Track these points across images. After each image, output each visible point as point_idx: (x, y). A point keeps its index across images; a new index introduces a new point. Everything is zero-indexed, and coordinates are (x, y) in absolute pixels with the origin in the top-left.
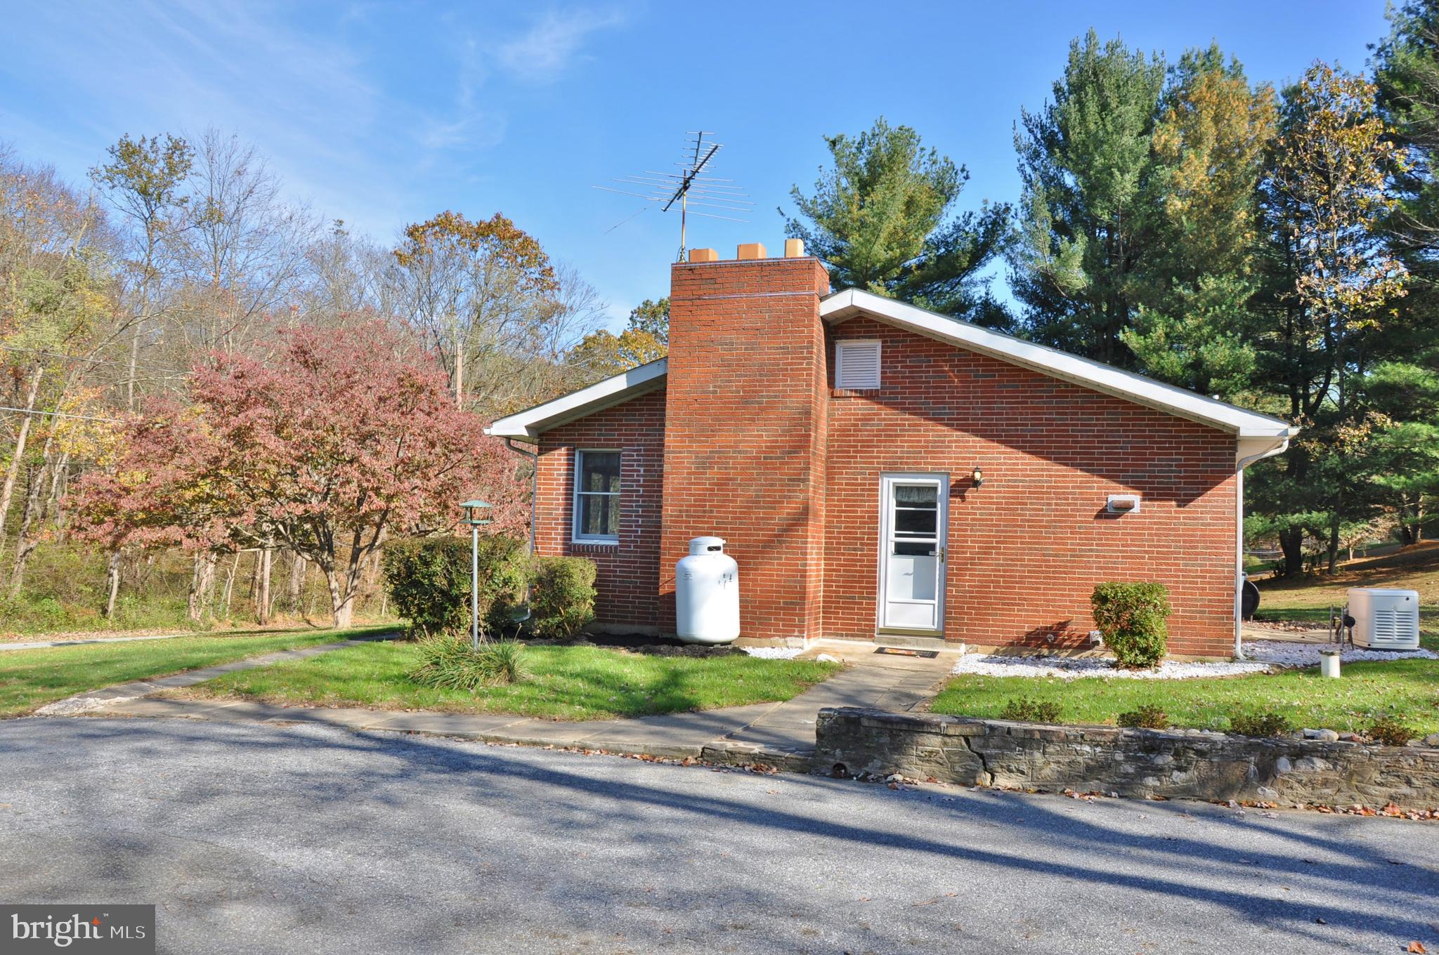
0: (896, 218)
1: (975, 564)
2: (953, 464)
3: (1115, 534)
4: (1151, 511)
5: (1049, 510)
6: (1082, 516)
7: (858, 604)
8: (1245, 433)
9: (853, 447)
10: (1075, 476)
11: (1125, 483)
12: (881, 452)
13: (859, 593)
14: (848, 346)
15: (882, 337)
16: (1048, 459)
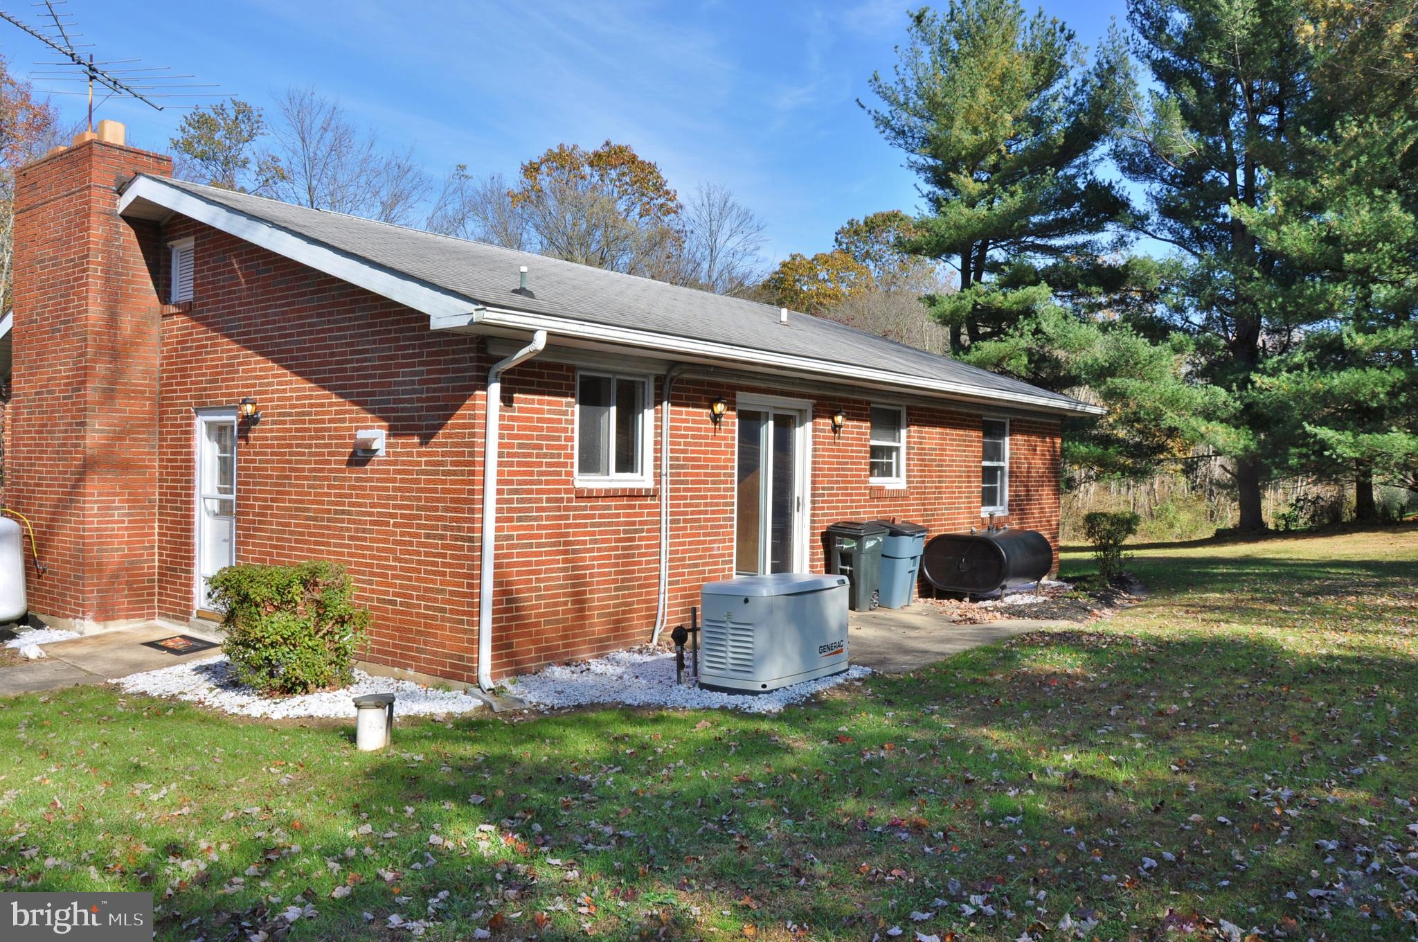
1: (255, 530)
2: (239, 394)
3: (363, 488)
4: (395, 454)
5: (310, 454)
6: (336, 462)
7: (180, 577)
8: (435, 324)
9: (175, 377)
10: (331, 404)
11: (372, 411)
12: (192, 383)
13: (180, 564)
14: (183, 248)
15: (195, 233)
16: (310, 381)
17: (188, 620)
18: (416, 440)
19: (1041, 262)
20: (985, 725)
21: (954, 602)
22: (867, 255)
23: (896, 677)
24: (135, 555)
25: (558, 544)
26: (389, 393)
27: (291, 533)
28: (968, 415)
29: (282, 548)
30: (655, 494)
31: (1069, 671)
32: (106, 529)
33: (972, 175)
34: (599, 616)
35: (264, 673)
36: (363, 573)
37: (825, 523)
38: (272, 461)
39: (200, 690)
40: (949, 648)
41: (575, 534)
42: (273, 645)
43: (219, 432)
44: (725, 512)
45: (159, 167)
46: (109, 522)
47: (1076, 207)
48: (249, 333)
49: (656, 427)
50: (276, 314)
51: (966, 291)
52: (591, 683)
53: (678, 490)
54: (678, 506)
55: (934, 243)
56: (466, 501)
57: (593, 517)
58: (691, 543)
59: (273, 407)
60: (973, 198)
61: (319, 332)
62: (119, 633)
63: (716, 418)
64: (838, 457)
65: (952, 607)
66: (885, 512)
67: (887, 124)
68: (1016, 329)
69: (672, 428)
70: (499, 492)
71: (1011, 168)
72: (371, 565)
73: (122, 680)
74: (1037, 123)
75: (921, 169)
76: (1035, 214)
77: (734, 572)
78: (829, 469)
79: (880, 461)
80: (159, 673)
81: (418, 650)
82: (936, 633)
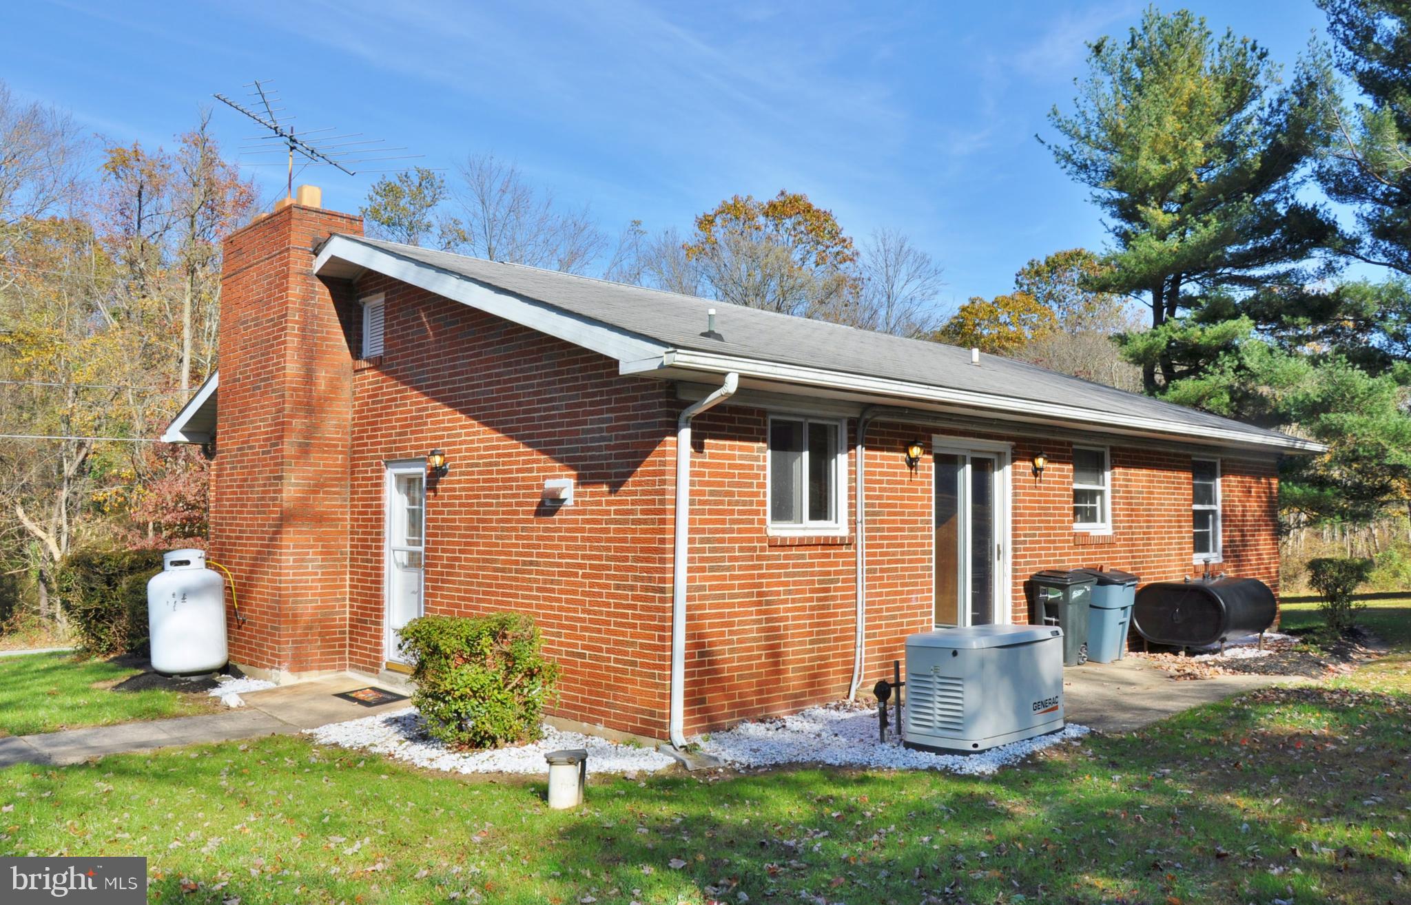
1: (443, 581)
2: (428, 446)
3: (551, 538)
4: (583, 503)
5: (498, 504)
6: (525, 512)
7: (370, 629)
8: (624, 370)
9: (366, 431)
10: (518, 454)
11: (560, 460)
12: (382, 436)
13: (370, 616)
14: (373, 306)
15: (385, 289)
16: (498, 431)
17: (377, 672)
18: (605, 488)
19: (1240, 294)
20: (1227, 791)
21: (1170, 656)
22: (1050, 296)
23: (1117, 736)
24: (328, 607)
25: (751, 594)
26: (577, 441)
27: (479, 584)
28: (1176, 455)
29: (470, 599)
30: (850, 543)
31: (1315, 732)
32: (300, 581)
33: (1161, 207)
34: (794, 670)
35: (453, 726)
36: (552, 625)
37: (1028, 572)
38: (460, 513)
39: (391, 743)
40: (1172, 705)
41: (768, 585)
42: (462, 698)
43: (409, 483)
44: (923, 561)
45: (351, 226)
46: (303, 574)
47: (1277, 234)
48: (437, 385)
49: (850, 472)
50: (463, 365)
51: (1160, 328)
52: (788, 740)
53: (874, 538)
54: (874, 554)
55: (1123, 279)
56: (656, 550)
57: (786, 566)
58: (888, 594)
59: (461, 458)
60: (1163, 231)
61: (505, 382)
62: (312, 684)
63: (912, 463)
64: (1039, 502)
65: (1168, 662)
66: (1091, 560)
67: (1068, 158)
68: (1216, 365)
69: (867, 473)
70: (691, 541)
71: (1204, 197)
72: (559, 617)
73: (315, 731)
74: (1230, 148)
75: (1107, 203)
76: (1233, 243)
77: (933, 624)
78: (1031, 515)
79: (1084, 506)
80: (350, 725)
81: (607, 705)
82: (1153, 690)
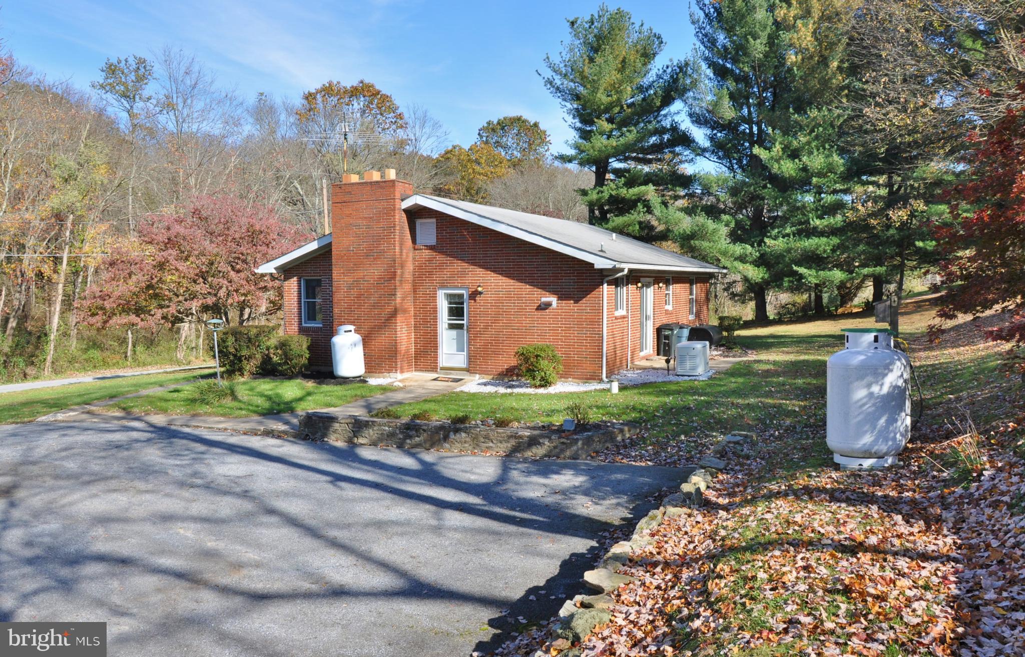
0: (611, 76)
2: (470, 283)
3: (545, 318)
4: (560, 306)
5: (515, 306)
6: (530, 309)
7: (430, 355)
8: (597, 266)
9: (425, 275)
10: (526, 288)
11: (549, 291)
12: (437, 277)
13: (430, 349)
14: (423, 222)
15: (436, 217)
16: (513, 279)
17: (436, 371)
18: (571, 301)
22: (499, 144)
23: (724, 372)
24: (408, 347)
26: (557, 285)
28: (686, 277)
30: (627, 317)
32: (402, 337)
37: (657, 325)
41: (615, 331)
44: (639, 322)
49: (627, 293)
54: (631, 320)
58: (633, 333)
59: (493, 288)
63: (637, 288)
66: (668, 319)
68: (635, 210)
75: (570, 110)
81: (574, 372)
